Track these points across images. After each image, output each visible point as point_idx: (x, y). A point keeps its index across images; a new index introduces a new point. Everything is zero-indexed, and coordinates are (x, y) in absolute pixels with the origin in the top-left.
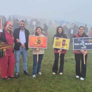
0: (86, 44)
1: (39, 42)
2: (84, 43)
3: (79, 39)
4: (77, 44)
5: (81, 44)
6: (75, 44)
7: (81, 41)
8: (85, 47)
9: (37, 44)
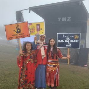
1: (19, 31)
2: (69, 40)
3: (64, 34)
4: (61, 41)
5: (66, 41)
6: (59, 41)
7: (66, 38)
8: (70, 45)
9: (17, 34)
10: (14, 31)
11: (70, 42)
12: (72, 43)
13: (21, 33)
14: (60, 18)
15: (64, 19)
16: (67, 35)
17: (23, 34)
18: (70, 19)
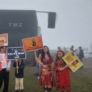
0: (19, 53)
1: (34, 44)
2: (17, 53)
3: (13, 48)
4: (11, 54)
5: (14, 54)
6: (9, 54)
8: (18, 57)
9: (33, 46)
10: (31, 44)
11: (18, 54)
12: (19, 55)
13: (36, 46)
14: (11, 23)
15: (15, 25)
16: (15, 49)
17: (38, 46)
18: (21, 25)
